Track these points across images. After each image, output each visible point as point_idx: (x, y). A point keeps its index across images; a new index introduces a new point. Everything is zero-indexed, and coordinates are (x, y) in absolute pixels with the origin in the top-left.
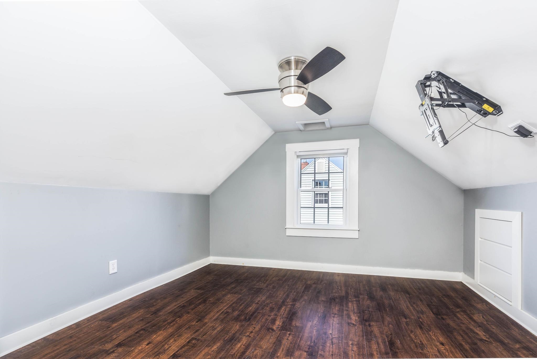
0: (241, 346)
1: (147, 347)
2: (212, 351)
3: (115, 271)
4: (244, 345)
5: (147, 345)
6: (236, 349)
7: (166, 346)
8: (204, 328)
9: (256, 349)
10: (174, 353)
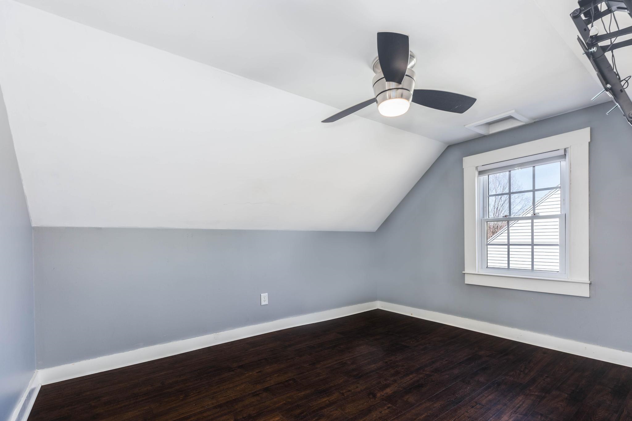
0: (326, 401)
1: (256, 374)
2: (297, 396)
3: (266, 303)
4: (329, 401)
5: (257, 373)
6: (319, 402)
7: (268, 379)
8: (310, 372)
9: (336, 410)
10: (268, 387)
